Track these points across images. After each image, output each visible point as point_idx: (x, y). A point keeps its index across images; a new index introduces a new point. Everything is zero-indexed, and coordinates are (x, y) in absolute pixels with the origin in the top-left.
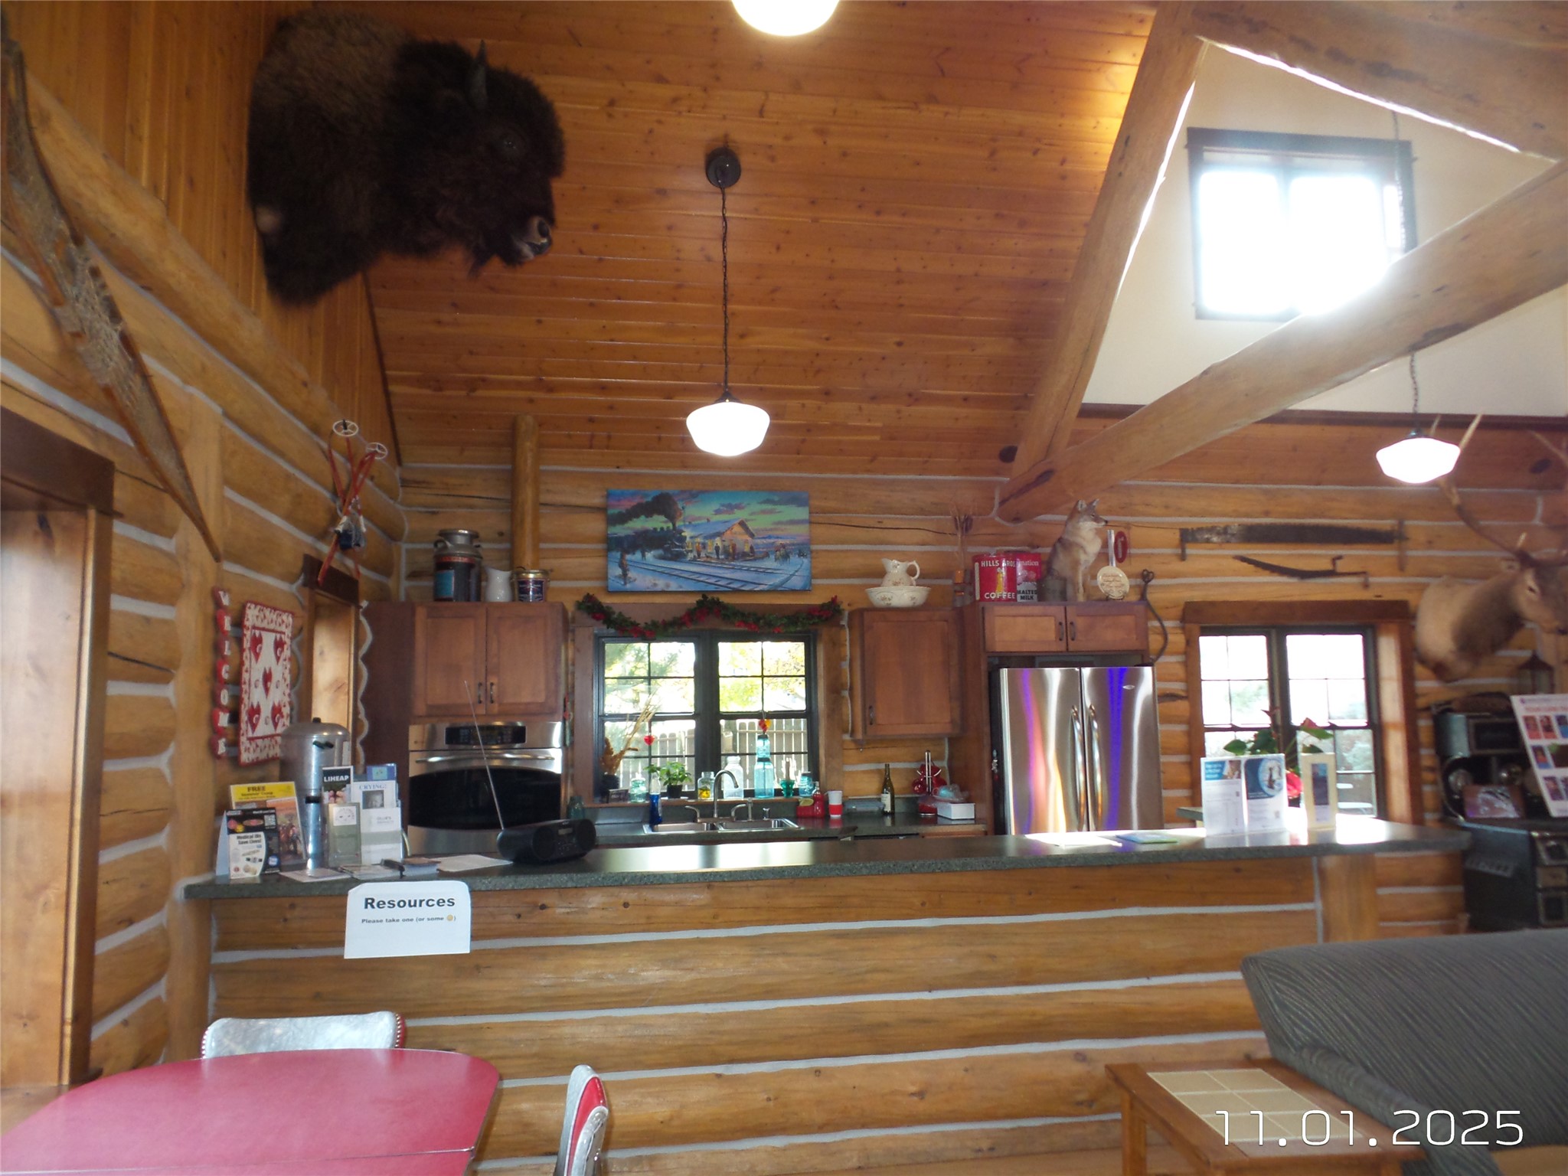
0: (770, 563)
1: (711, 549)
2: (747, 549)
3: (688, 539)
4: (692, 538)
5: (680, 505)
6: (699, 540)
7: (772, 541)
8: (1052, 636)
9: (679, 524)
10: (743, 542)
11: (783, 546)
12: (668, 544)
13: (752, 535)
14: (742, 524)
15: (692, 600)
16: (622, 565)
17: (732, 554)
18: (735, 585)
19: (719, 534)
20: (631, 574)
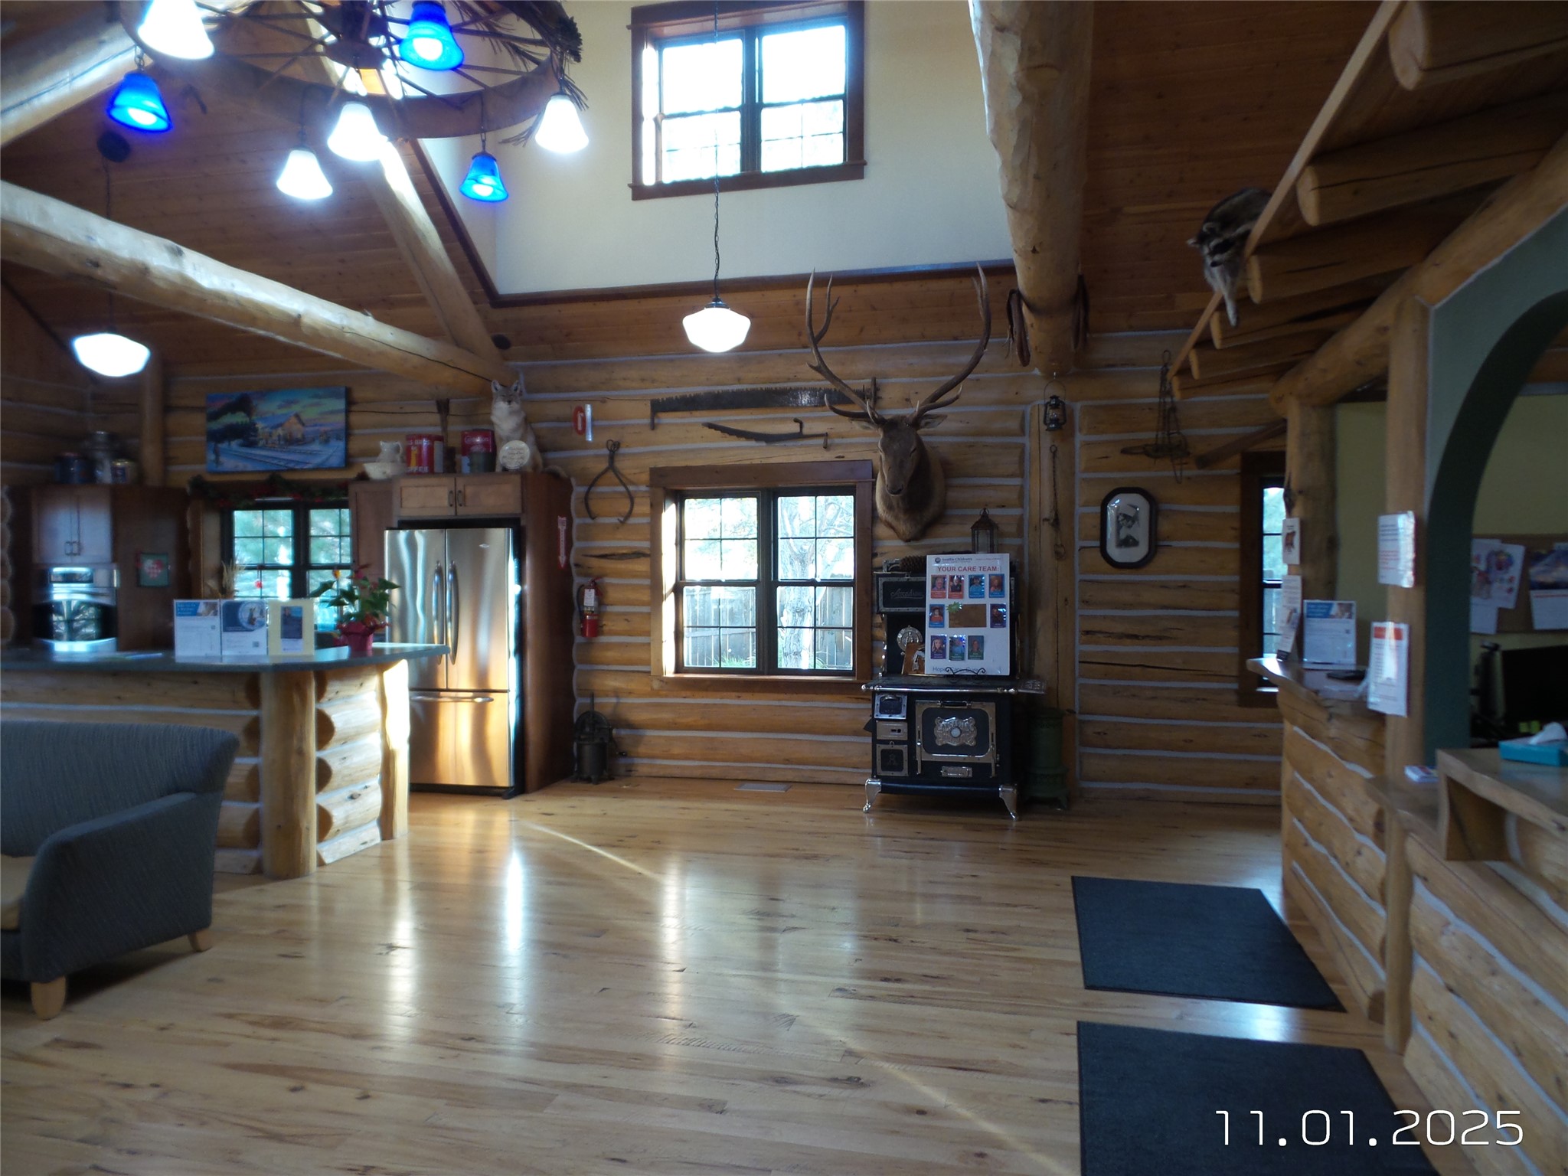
0: (316, 447)
1: (275, 437)
2: (299, 436)
3: (260, 431)
4: (263, 428)
5: (254, 403)
6: (267, 430)
7: (317, 428)
8: (446, 503)
9: (254, 418)
10: (297, 430)
11: (326, 432)
12: (246, 435)
13: (303, 425)
14: (297, 416)
15: (264, 477)
16: (217, 453)
17: (290, 441)
18: (291, 465)
19: (280, 425)
20: (222, 459)
